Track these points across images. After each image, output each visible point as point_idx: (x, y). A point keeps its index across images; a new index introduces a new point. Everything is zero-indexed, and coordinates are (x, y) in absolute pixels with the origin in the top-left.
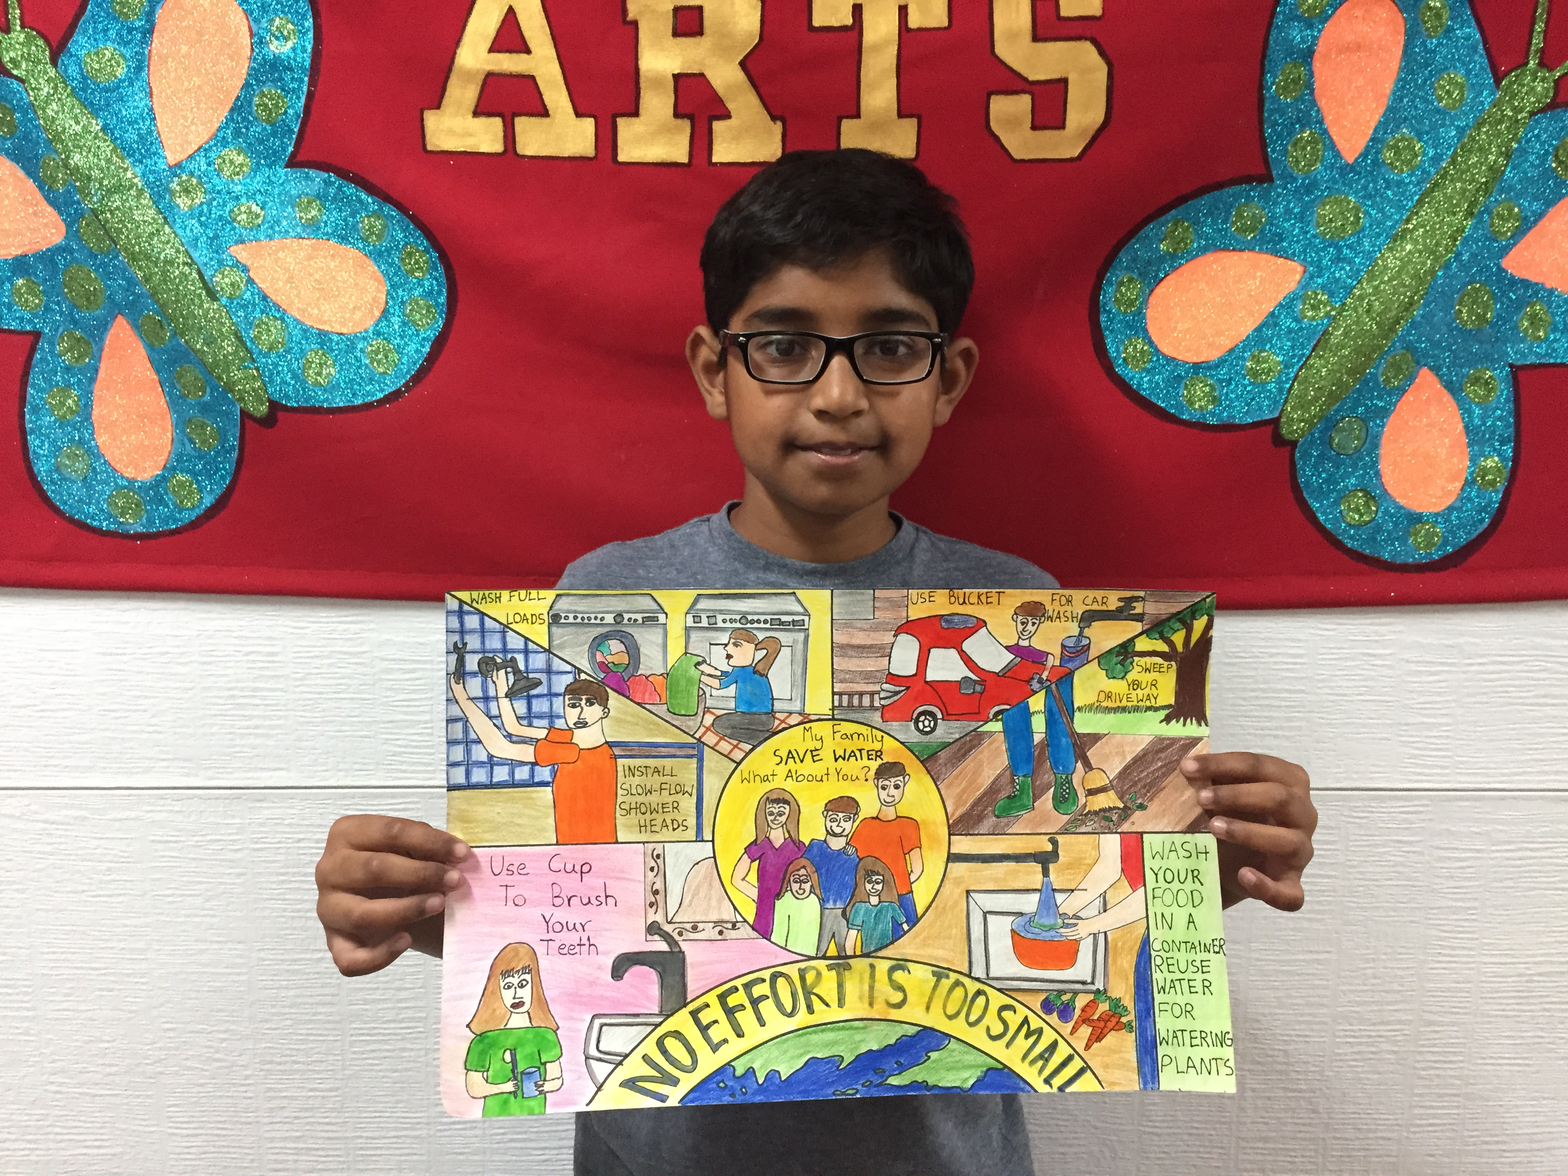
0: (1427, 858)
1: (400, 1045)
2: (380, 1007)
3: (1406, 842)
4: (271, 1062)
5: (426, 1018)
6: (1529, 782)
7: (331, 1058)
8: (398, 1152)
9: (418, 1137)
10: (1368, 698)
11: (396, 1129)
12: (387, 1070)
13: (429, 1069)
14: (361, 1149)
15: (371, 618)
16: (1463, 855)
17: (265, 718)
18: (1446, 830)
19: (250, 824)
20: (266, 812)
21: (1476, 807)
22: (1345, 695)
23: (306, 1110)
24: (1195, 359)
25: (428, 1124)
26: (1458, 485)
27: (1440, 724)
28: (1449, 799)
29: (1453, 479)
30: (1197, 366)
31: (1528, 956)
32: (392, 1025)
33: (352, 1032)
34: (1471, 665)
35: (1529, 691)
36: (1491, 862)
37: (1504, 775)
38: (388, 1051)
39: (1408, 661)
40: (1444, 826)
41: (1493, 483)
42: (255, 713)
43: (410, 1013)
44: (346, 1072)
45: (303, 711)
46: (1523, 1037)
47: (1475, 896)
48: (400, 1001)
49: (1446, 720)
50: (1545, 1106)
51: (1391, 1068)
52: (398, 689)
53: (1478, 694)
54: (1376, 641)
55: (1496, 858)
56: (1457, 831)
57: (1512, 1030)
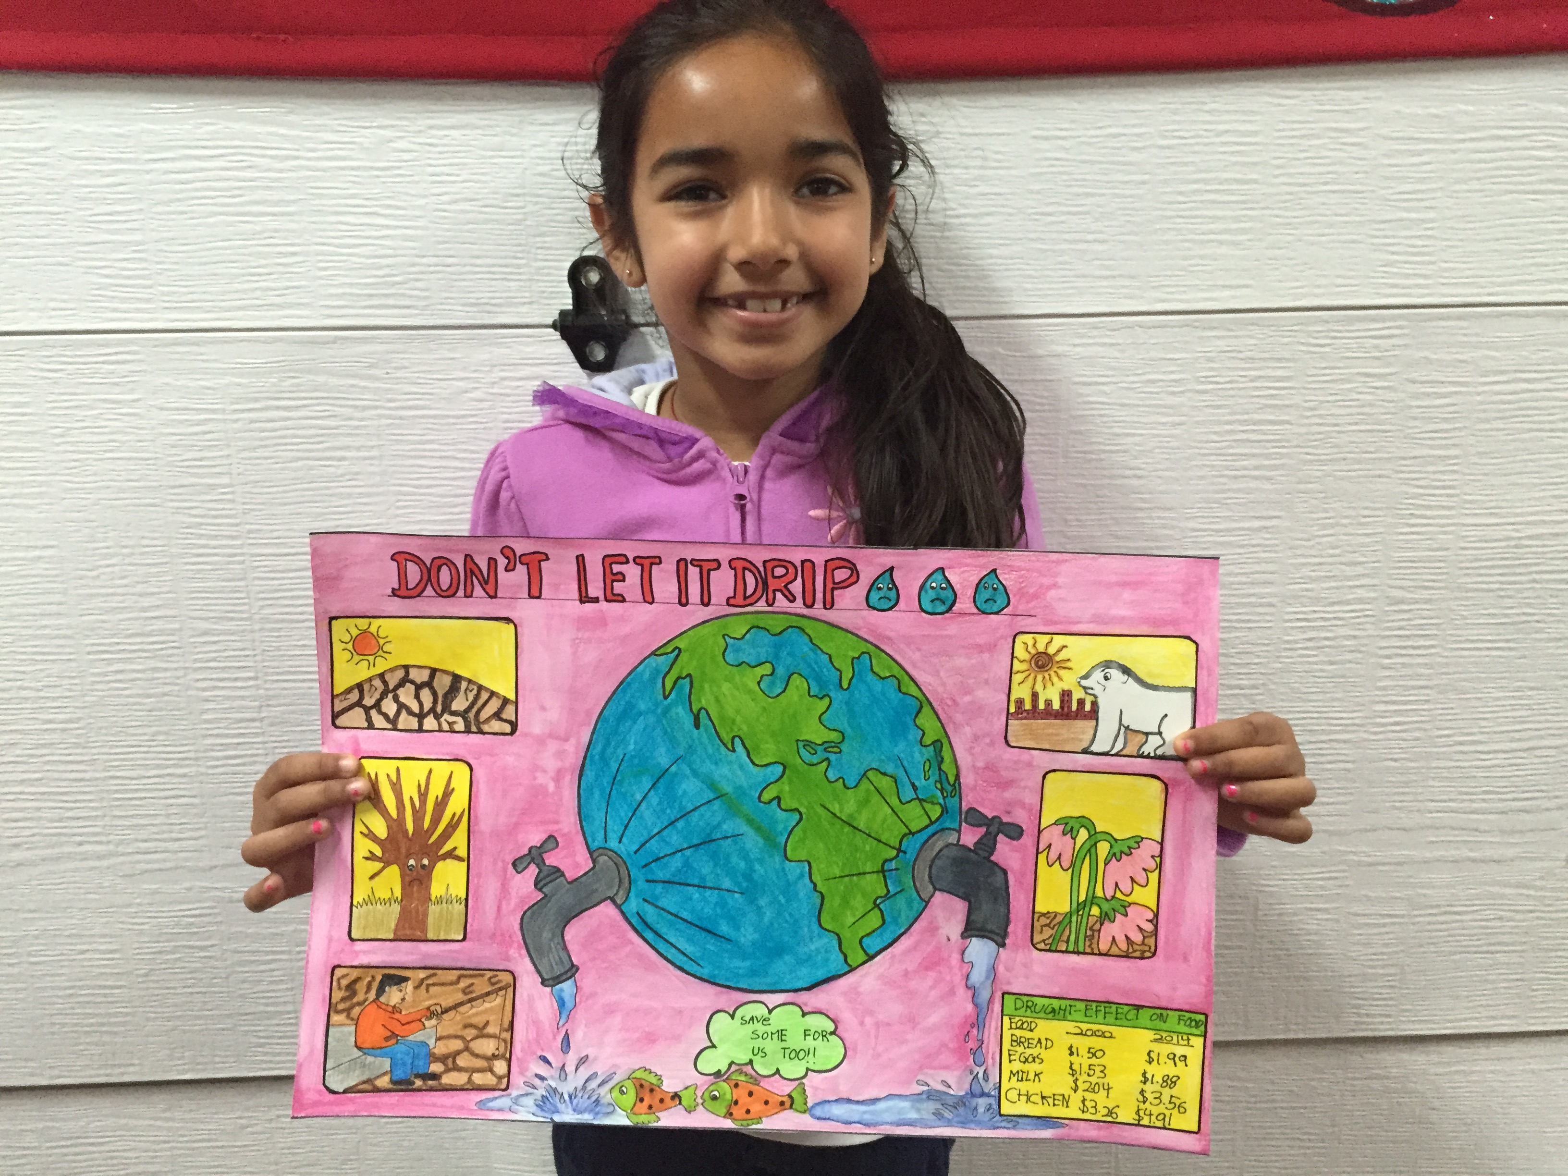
0: (1402, 395)
1: (152, 664)
2: (121, 616)
3: (1375, 375)
5: (180, 630)
6: (1529, 293)
7: (66, 682)
8: (162, 794)
9: (184, 776)
10: (1336, 188)
11: (158, 767)
12: (139, 695)
13: (190, 693)
14: (117, 791)
16: (1444, 390)
18: (1425, 358)
21: (1462, 328)
22: (1305, 185)
23: (44, 746)
25: (197, 759)
27: (1423, 221)
28: (1430, 319)
31: (1517, 515)
32: (139, 640)
33: (89, 649)
34: (1463, 141)
35: (1530, 175)
36: (1478, 398)
38: (137, 671)
39: (1385, 138)
40: (1422, 354)
43: (159, 625)
44: (87, 699)
46: (1506, 616)
47: (1457, 441)
48: (144, 610)
49: (1432, 215)
50: (1530, 697)
51: (1349, 656)
52: (97, 199)
53: (1471, 179)
54: (1347, 112)
55: (1484, 392)
56: (1437, 360)
57: (1494, 607)
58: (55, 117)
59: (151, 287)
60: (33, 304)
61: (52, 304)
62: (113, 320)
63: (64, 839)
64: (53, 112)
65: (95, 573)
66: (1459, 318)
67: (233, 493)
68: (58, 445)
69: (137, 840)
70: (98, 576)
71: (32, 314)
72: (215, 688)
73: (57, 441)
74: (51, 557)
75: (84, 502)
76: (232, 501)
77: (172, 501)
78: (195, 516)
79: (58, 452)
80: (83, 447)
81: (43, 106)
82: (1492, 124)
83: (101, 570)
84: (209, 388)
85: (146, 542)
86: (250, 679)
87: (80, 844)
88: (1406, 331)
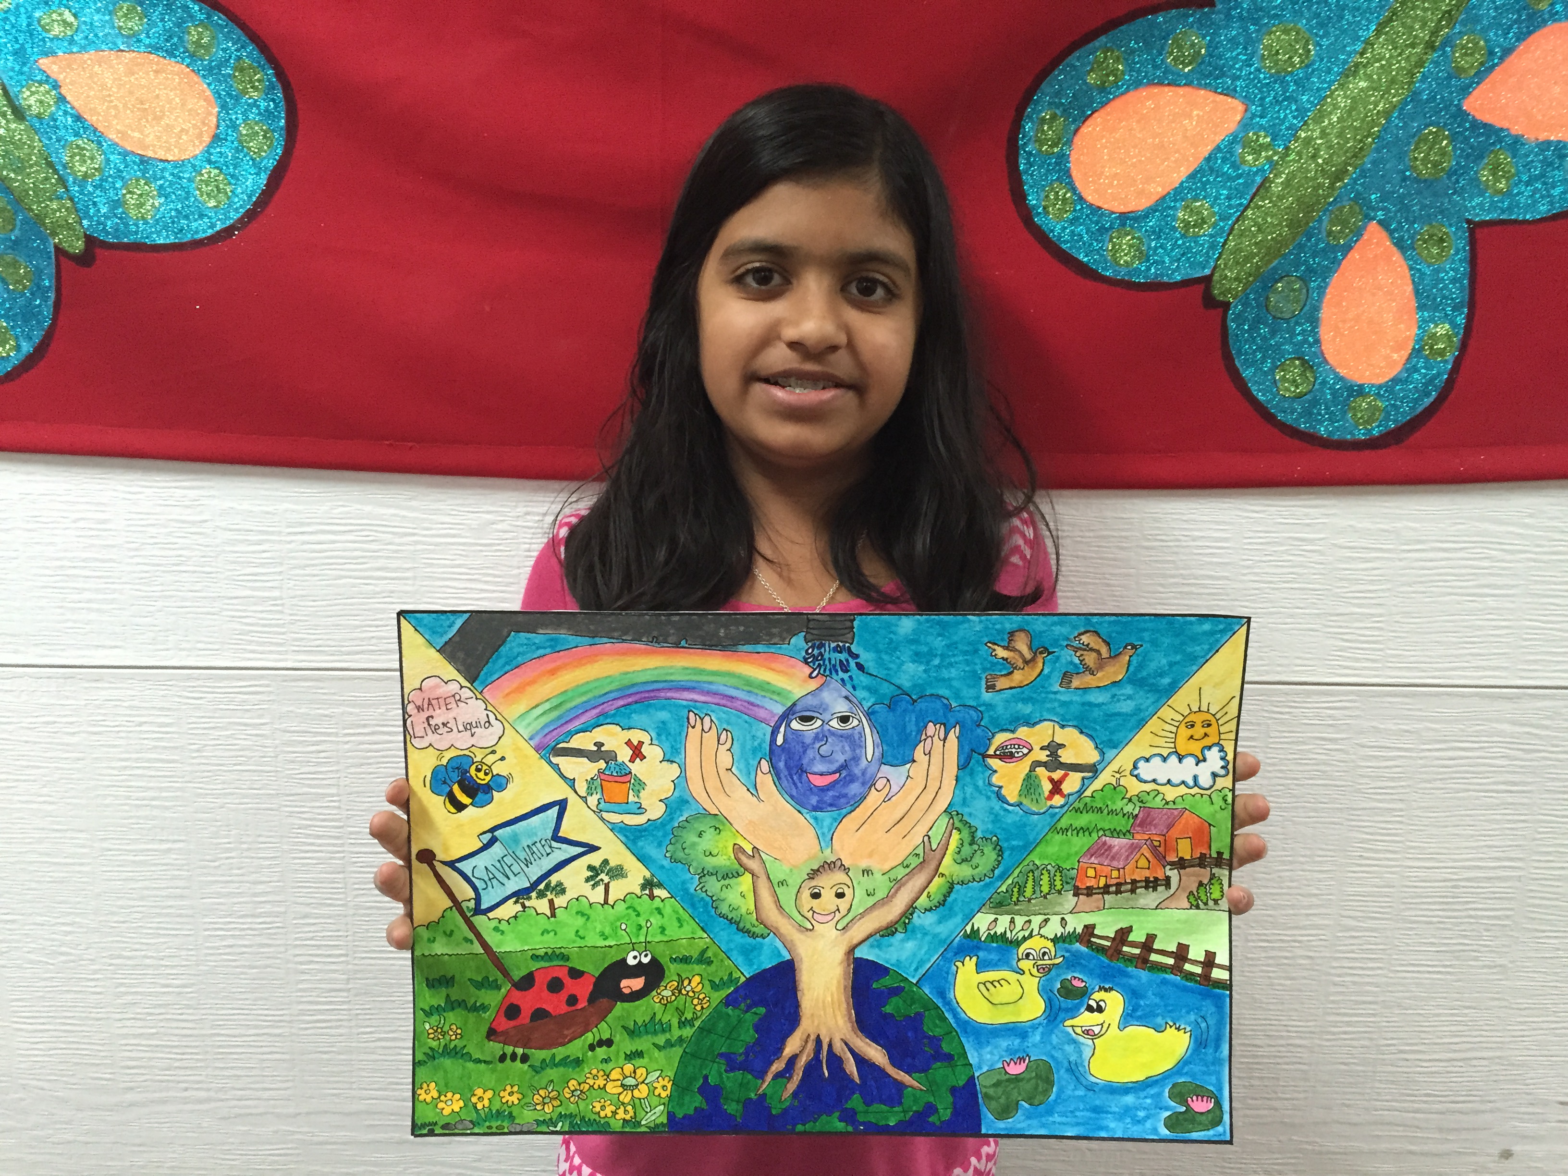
0: (1353, 757)
1: (258, 940)
2: (235, 900)
3: (1330, 740)
4: (119, 957)
5: (285, 913)
6: (1465, 677)
7: (184, 953)
8: (260, 1050)
9: (279, 1035)
10: (1296, 586)
11: (256, 1027)
12: (244, 966)
13: (289, 966)
14: (220, 1047)
15: (211, 484)
16: (1390, 754)
17: (97, 591)
18: (1374, 727)
19: (86, 705)
20: (104, 693)
22: (1271, 582)
23: (160, 1006)
24: (1122, 209)
25: (290, 1022)
26: (1405, 354)
27: (1372, 615)
28: (1377, 695)
29: (1398, 348)
30: (1124, 217)
31: (1455, 861)
32: (249, 920)
33: (207, 926)
35: (1467, 581)
36: (1420, 762)
37: (1437, 670)
38: (245, 946)
39: (1341, 547)
40: (1371, 724)
41: (1441, 353)
42: (87, 586)
43: (268, 908)
44: (201, 968)
45: (139, 584)
46: (1446, 944)
47: (1401, 797)
48: (255, 895)
49: (1379, 611)
50: (1466, 1015)
51: (1306, 974)
52: (243, 562)
53: (1415, 583)
54: (1308, 525)
55: (1426, 757)
56: (1385, 729)
57: (1434, 936)
58: (214, 496)
59: (283, 633)
60: (184, 645)
61: (200, 646)
62: (249, 659)
63: (171, 1085)
64: (212, 492)
65: (216, 864)
66: (1405, 695)
67: (339, 801)
68: (194, 758)
69: (234, 1089)
70: (219, 866)
71: (184, 653)
72: (311, 962)
73: (195, 755)
74: (179, 849)
75: (212, 805)
76: (339, 808)
77: (286, 806)
78: (305, 819)
79: (193, 764)
80: (214, 761)
81: (202, 488)
82: (1434, 538)
83: (222, 862)
84: (326, 716)
85: (261, 839)
86: (342, 955)
87: (186, 1089)
88: (1356, 704)
